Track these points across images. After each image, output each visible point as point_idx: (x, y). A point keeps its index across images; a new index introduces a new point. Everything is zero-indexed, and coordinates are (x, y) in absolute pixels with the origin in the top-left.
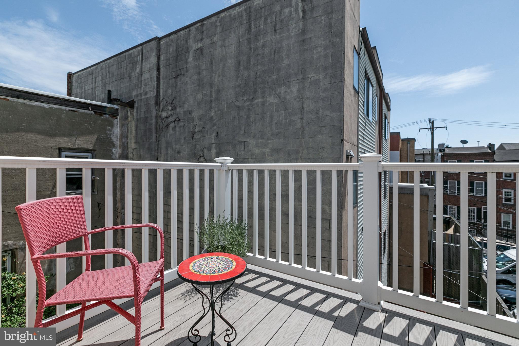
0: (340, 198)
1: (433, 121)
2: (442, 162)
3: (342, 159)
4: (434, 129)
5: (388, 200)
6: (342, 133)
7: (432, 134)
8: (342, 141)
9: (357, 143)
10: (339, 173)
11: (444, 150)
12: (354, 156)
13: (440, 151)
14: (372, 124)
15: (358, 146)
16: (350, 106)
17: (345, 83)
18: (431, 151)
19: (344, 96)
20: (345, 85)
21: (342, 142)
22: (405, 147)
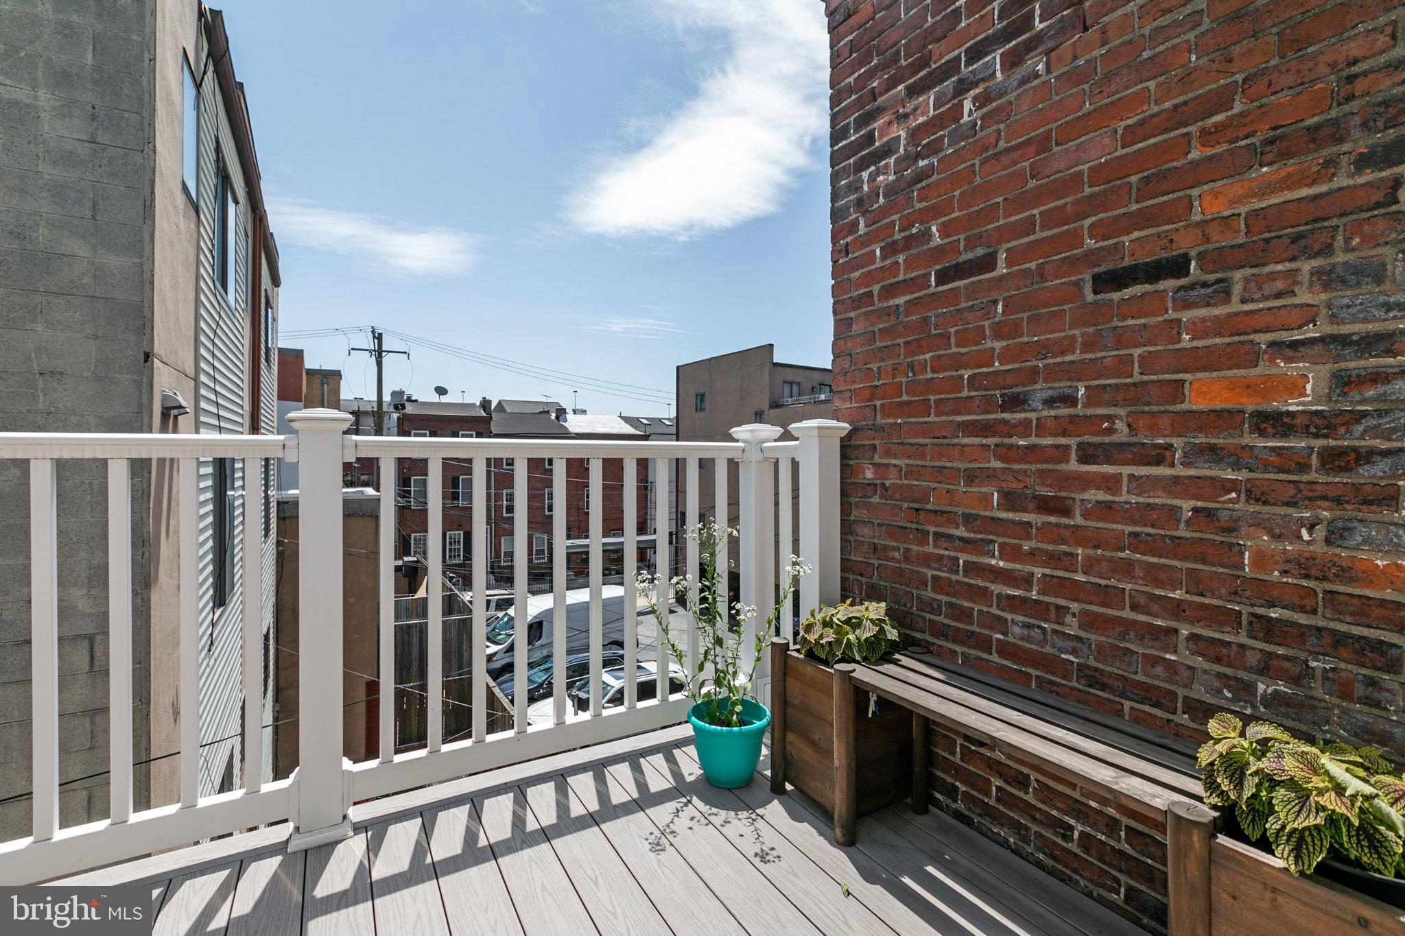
0: (140, 553)
1: (380, 335)
2: (399, 435)
3: (146, 420)
4: (384, 354)
5: (274, 541)
6: (147, 331)
7: (379, 364)
8: (147, 357)
9: (193, 368)
10: (139, 468)
11: (404, 407)
12: (188, 410)
13: (396, 407)
14: (234, 316)
15: (196, 379)
16: (171, 244)
17: (157, 161)
18: (375, 405)
19: (152, 206)
20: (157, 169)
21: (146, 361)
22: (315, 392)
